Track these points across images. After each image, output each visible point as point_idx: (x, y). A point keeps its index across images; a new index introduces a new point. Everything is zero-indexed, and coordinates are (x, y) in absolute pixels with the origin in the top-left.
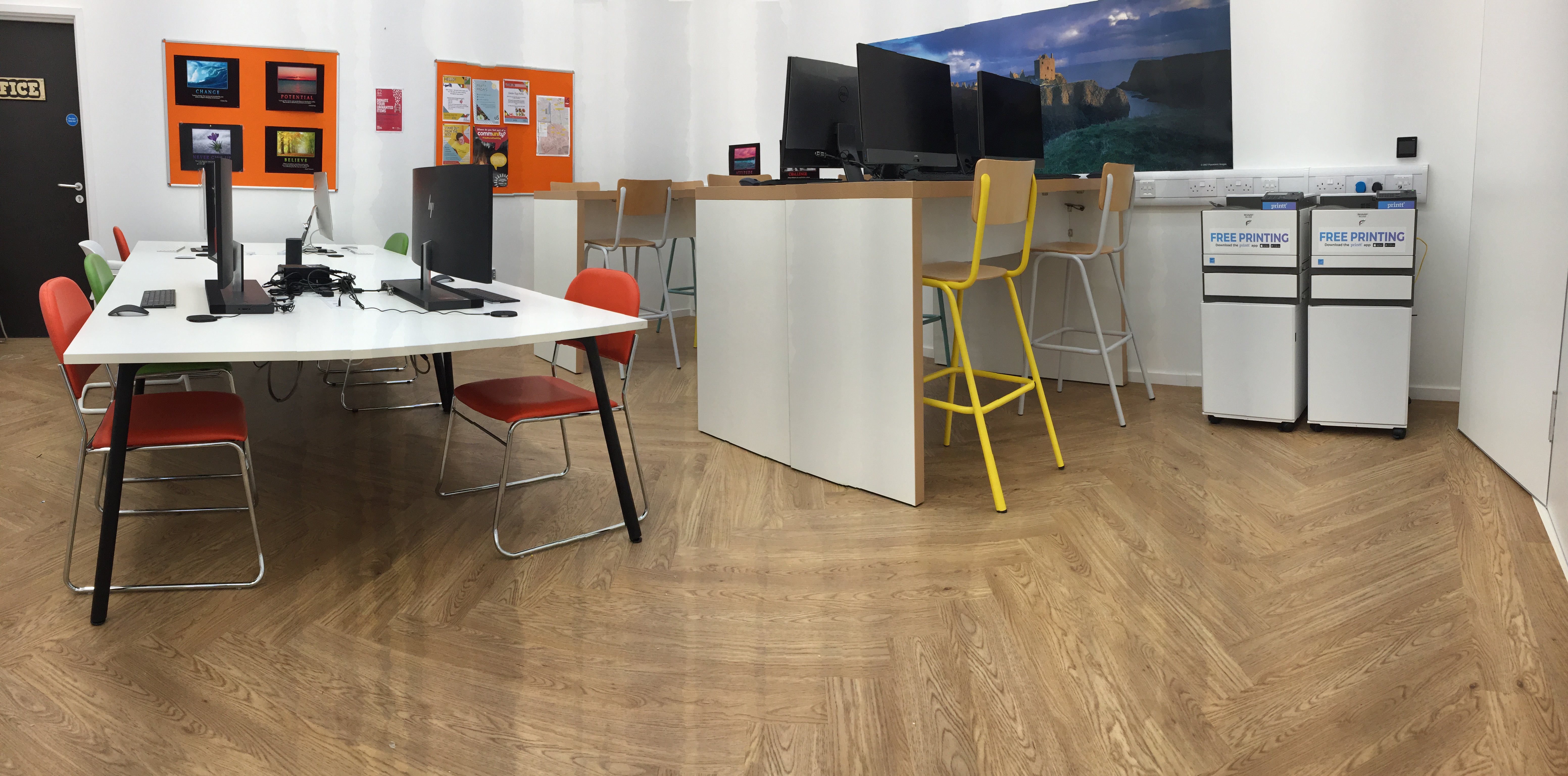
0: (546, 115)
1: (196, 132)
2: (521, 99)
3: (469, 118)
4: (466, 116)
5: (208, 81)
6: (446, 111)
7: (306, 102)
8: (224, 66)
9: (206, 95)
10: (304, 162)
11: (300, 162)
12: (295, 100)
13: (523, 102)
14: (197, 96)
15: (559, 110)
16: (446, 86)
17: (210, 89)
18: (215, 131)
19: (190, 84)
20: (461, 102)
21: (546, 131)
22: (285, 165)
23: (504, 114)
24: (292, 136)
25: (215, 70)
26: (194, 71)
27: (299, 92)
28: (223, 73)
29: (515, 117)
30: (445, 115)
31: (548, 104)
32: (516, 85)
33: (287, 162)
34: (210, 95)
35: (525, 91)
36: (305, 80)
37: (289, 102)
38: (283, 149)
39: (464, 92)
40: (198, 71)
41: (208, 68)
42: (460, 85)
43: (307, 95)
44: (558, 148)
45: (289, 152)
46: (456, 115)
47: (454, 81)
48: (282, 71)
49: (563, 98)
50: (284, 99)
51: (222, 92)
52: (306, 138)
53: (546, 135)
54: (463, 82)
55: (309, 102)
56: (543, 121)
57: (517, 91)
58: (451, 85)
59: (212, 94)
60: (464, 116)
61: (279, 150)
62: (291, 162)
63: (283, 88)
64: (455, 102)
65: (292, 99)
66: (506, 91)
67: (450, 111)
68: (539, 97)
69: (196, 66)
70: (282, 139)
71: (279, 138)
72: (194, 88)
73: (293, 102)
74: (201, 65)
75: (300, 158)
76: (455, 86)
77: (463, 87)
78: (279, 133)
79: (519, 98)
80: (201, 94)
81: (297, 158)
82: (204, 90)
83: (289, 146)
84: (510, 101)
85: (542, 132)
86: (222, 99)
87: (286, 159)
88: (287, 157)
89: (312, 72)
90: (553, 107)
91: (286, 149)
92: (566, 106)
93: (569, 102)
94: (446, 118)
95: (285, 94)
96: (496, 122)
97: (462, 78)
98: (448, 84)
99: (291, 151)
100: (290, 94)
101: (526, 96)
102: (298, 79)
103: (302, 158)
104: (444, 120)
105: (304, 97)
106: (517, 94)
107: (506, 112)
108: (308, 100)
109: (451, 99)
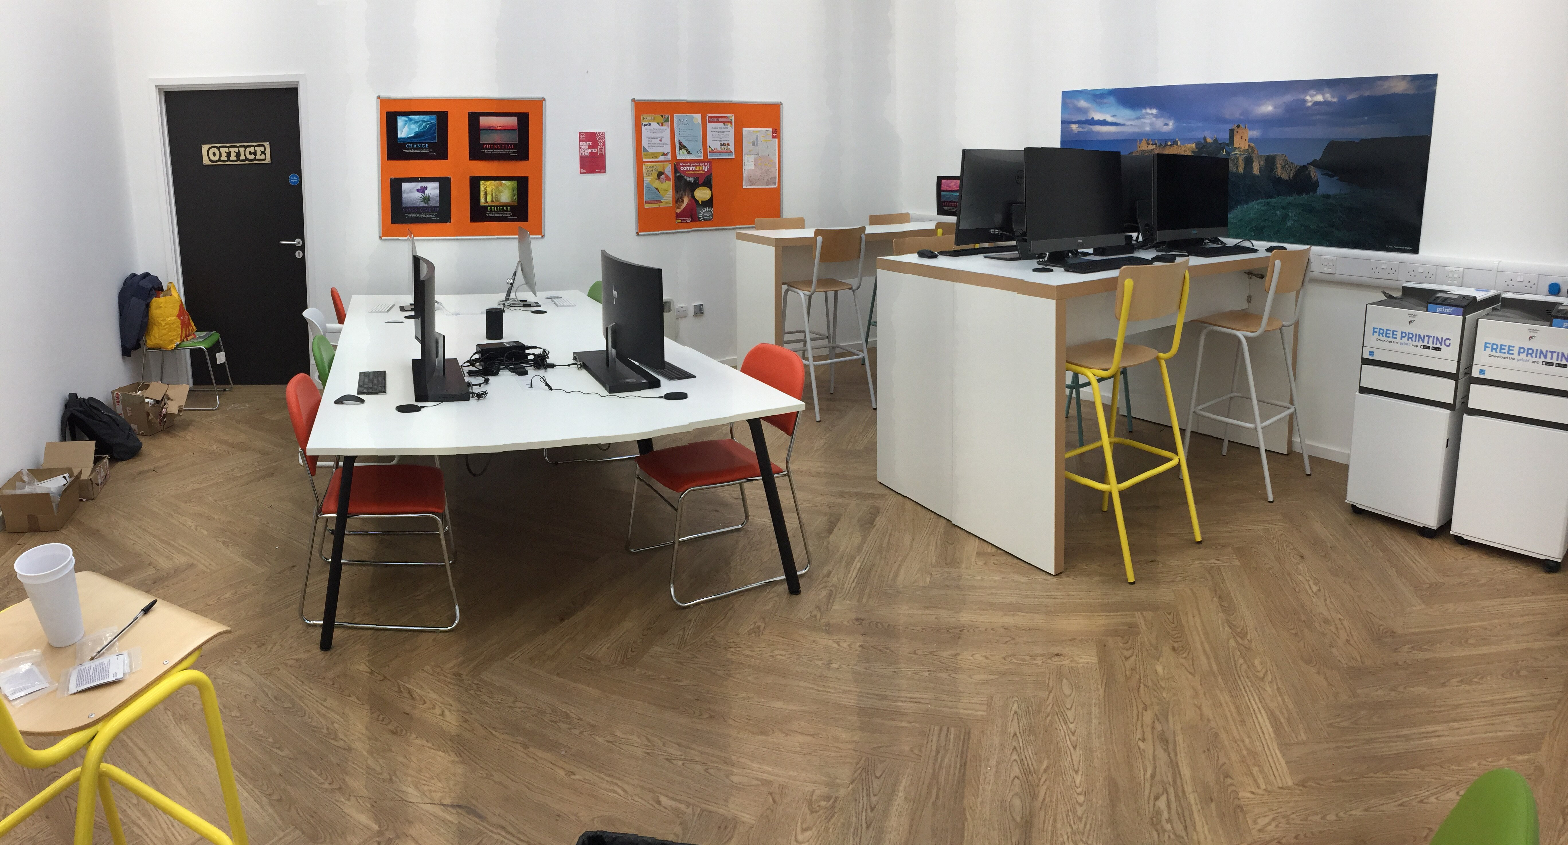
0: (755, 148)
1: (407, 186)
2: (726, 133)
3: (669, 156)
4: (667, 154)
5: (418, 135)
6: (645, 150)
7: (508, 151)
8: (436, 119)
9: (415, 148)
10: (507, 211)
11: (503, 211)
12: (497, 149)
13: (728, 135)
14: (406, 151)
15: (767, 142)
16: (645, 125)
17: (417, 143)
18: (427, 184)
19: (400, 138)
20: (661, 140)
21: (753, 163)
22: (489, 214)
23: (708, 150)
24: (494, 185)
25: (425, 124)
26: (404, 127)
27: (500, 141)
28: (432, 126)
29: (719, 152)
30: (645, 155)
31: (755, 137)
32: (720, 119)
33: (491, 211)
34: (419, 148)
35: (730, 124)
36: (505, 129)
37: (491, 151)
38: (486, 199)
39: (663, 130)
40: (407, 126)
41: (418, 122)
42: (658, 124)
43: (508, 144)
44: (766, 179)
45: (492, 201)
46: (657, 153)
47: (653, 120)
48: (483, 121)
49: (771, 129)
50: (486, 149)
51: (432, 145)
52: (508, 186)
53: (753, 167)
54: (662, 120)
55: (511, 151)
56: (750, 154)
57: (721, 125)
58: (650, 124)
59: (421, 148)
60: (664, 154)
61: (482, 200)
62: (494, 211)
63: (483, 138)
64: (654, 141)
65: (494, 149)
66: (710, 126)
67: (651, 151)
68: (744, 131)
69: (406, 121)
70: (485, 189)
71: (482, 188)
72: (402, 143)
73: (495, 151)
74: (411, 120)
75: (503, 206)
76: (654, 125)
77: (662, 125)
78: (482, 182)
79: (723, 132)
80: (408, 148)
81: (500, 206)
82: (414, 144)
83: (492, 195)
84: (714, 136)
85: (750, 164)
86: (431, 152)
87: (489, 208)
88: (491, 207)
89: (513, 121)
90: (761, 140)
91: (489, 199)
92: (774, 137)
93: (776, 133)
94: (645, 158)
95: (487, 144)
96: (700, 156)
97: (662, 116)
98: (647, 123)
99: (494, 200)
100: (492, 144)
101: (730, 130)
102: (499, 128)
103: (505, 206)
104: (644, 160)
105: (506, 146)
106: (721, 128)
107: (710, 147)
108: (510, 149)
109: (650, 138)
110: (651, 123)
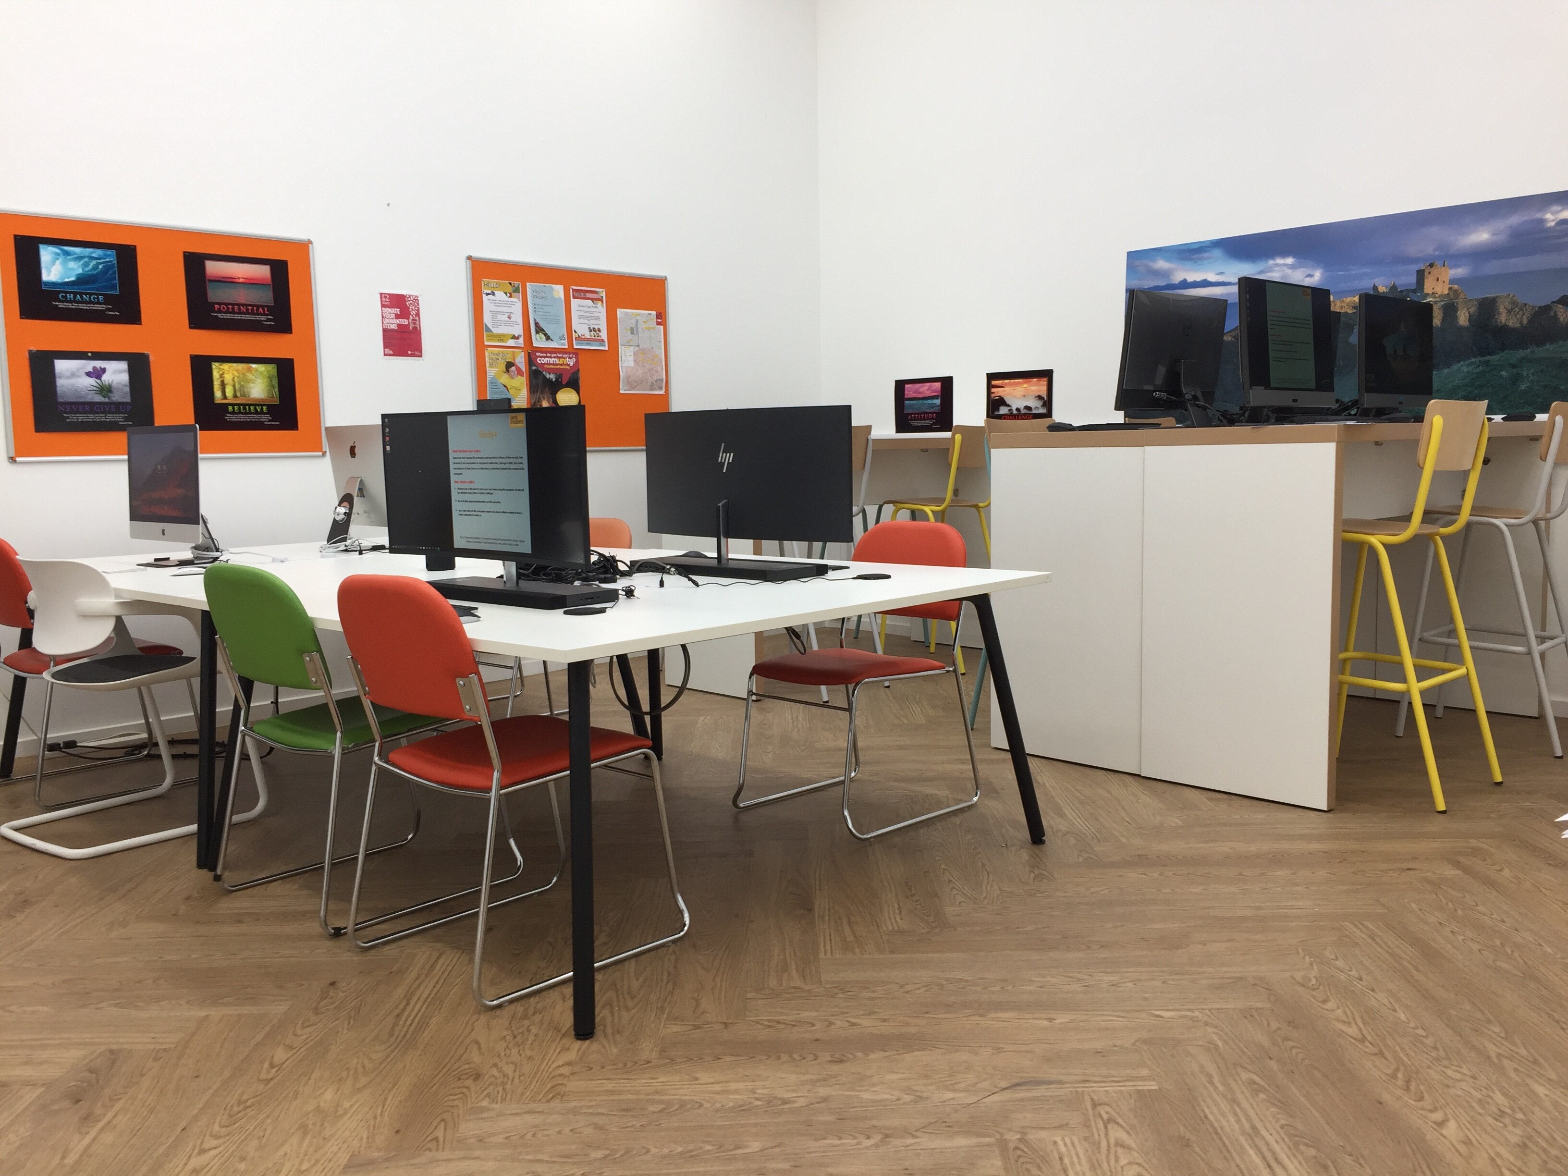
0: (630, 336)
1: (61, 365)
2: (595, 314)
3: (523, 339)
4: (519, 337)
5: (81, 280)
6: (488, 330)
7: (258, 318)
8: (111, 256)
9: (78, 302)
10: (262, 412)
11: (256, 413)
12: (239, 314)
13: (598, 318)
14: (61, 305)
15: (649, 329)
16: (487, 294)
17: (86, 294)
18: (99, 364)
19: (48, 284)
20: (509, 317)
21: (632, 358)
22: (229, 417)
23: (574, 335)
24: (237, 371)
25: (94, 262)
26: (53, 263)
27: (243, 302)
28: (108, 267)
29: (588, 340)
30: (488, 336)
31: (634, 322)
32: (588, 295)
33: (233, 413)
34: (86, 303)
35: (600, 303)
37: (229, 316)
38: (224, 392)
39: (513, 304)
40: (62, 263)
41: (80, 258)
42: (506, 293)
43: (258, 307)
44: (649, 382)
45: (235, 396)
46: (504, 335)
47: (499, 287)
48: (213, 268)
49: (654, 313)
50: (219, 311)
51: (108, 299)
52: (261, 373)
53: (632, 364)
54: (510, 289)
55: (263, 318)
56: (628, 344)
57: (590, 302)
58: (493, 294)
59: (90, 302)
60: (516, 337)
61: (218, 394)
62: (240, 413)
63: (215, 295)
64: (500, 317)
65: (234, 312)
66: (575, 303)
67: (495, 331)
68: (620, 312)
69: (58, 254)
70: (221, 376)
71: (216, 374)
72: (55, 291)
73: (237, 317)
74: (67, 253)
75: (255, 405)
76: (500, 295)
77: (510, 297)
78: (215, 366)
79: (592, 313)
80: (70, 302)
81: (250, 405)
82: (75, 294)
83: (234, 386)
84: (580, 317)
85: (627, 360)
86: (109, 310)
87: (230, 408)
88: (233, 405)
89: (265, 271)
90: (641, 326)
91: (229, 392)
92: (658, 324)
93: (662, 318)
94: (489, 340)
95: (220, 304)
96: (563, 344)
97: (510, 284)
98: (489, 292)
99: (238, 394)
100: (230, 304)
101: (601, 310)
102: (241, 280)
103: (259, 405)
104: (486, 343)
105: (254, 309)
106: (589, 307)
107: (575, 332)
108: (262, 315)
109: (494, 313)
110: (495, 292)
